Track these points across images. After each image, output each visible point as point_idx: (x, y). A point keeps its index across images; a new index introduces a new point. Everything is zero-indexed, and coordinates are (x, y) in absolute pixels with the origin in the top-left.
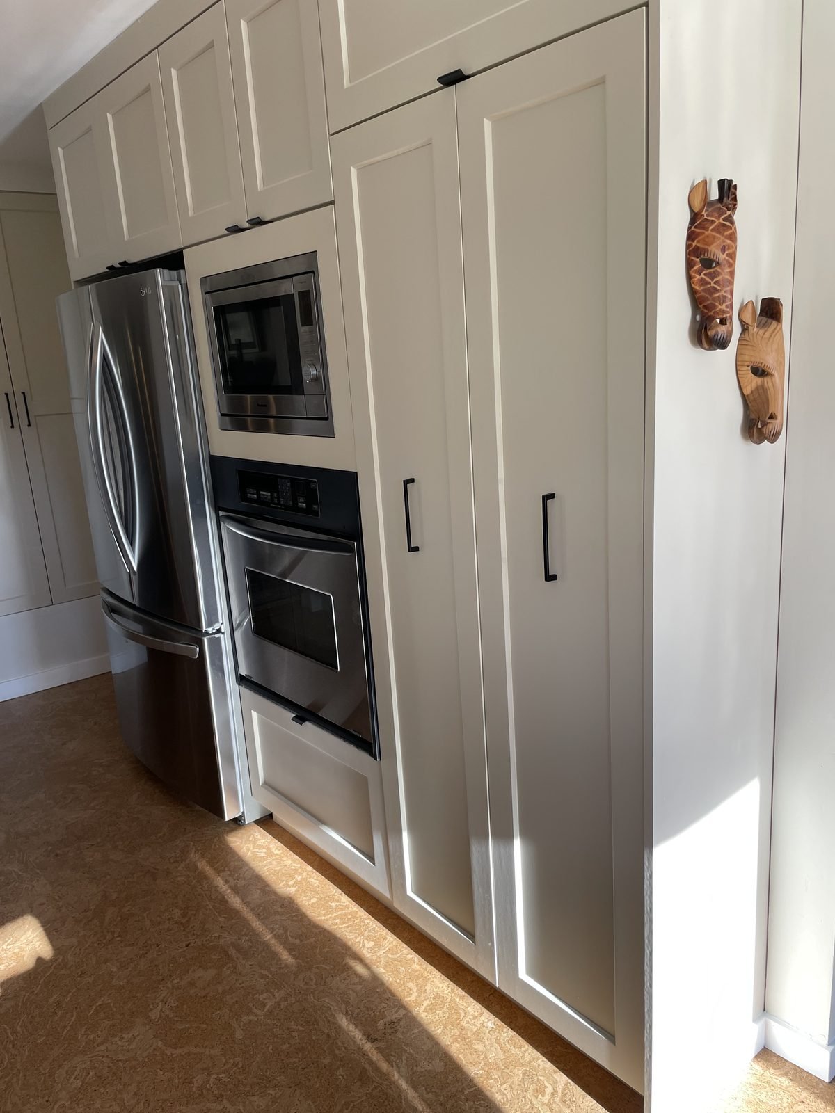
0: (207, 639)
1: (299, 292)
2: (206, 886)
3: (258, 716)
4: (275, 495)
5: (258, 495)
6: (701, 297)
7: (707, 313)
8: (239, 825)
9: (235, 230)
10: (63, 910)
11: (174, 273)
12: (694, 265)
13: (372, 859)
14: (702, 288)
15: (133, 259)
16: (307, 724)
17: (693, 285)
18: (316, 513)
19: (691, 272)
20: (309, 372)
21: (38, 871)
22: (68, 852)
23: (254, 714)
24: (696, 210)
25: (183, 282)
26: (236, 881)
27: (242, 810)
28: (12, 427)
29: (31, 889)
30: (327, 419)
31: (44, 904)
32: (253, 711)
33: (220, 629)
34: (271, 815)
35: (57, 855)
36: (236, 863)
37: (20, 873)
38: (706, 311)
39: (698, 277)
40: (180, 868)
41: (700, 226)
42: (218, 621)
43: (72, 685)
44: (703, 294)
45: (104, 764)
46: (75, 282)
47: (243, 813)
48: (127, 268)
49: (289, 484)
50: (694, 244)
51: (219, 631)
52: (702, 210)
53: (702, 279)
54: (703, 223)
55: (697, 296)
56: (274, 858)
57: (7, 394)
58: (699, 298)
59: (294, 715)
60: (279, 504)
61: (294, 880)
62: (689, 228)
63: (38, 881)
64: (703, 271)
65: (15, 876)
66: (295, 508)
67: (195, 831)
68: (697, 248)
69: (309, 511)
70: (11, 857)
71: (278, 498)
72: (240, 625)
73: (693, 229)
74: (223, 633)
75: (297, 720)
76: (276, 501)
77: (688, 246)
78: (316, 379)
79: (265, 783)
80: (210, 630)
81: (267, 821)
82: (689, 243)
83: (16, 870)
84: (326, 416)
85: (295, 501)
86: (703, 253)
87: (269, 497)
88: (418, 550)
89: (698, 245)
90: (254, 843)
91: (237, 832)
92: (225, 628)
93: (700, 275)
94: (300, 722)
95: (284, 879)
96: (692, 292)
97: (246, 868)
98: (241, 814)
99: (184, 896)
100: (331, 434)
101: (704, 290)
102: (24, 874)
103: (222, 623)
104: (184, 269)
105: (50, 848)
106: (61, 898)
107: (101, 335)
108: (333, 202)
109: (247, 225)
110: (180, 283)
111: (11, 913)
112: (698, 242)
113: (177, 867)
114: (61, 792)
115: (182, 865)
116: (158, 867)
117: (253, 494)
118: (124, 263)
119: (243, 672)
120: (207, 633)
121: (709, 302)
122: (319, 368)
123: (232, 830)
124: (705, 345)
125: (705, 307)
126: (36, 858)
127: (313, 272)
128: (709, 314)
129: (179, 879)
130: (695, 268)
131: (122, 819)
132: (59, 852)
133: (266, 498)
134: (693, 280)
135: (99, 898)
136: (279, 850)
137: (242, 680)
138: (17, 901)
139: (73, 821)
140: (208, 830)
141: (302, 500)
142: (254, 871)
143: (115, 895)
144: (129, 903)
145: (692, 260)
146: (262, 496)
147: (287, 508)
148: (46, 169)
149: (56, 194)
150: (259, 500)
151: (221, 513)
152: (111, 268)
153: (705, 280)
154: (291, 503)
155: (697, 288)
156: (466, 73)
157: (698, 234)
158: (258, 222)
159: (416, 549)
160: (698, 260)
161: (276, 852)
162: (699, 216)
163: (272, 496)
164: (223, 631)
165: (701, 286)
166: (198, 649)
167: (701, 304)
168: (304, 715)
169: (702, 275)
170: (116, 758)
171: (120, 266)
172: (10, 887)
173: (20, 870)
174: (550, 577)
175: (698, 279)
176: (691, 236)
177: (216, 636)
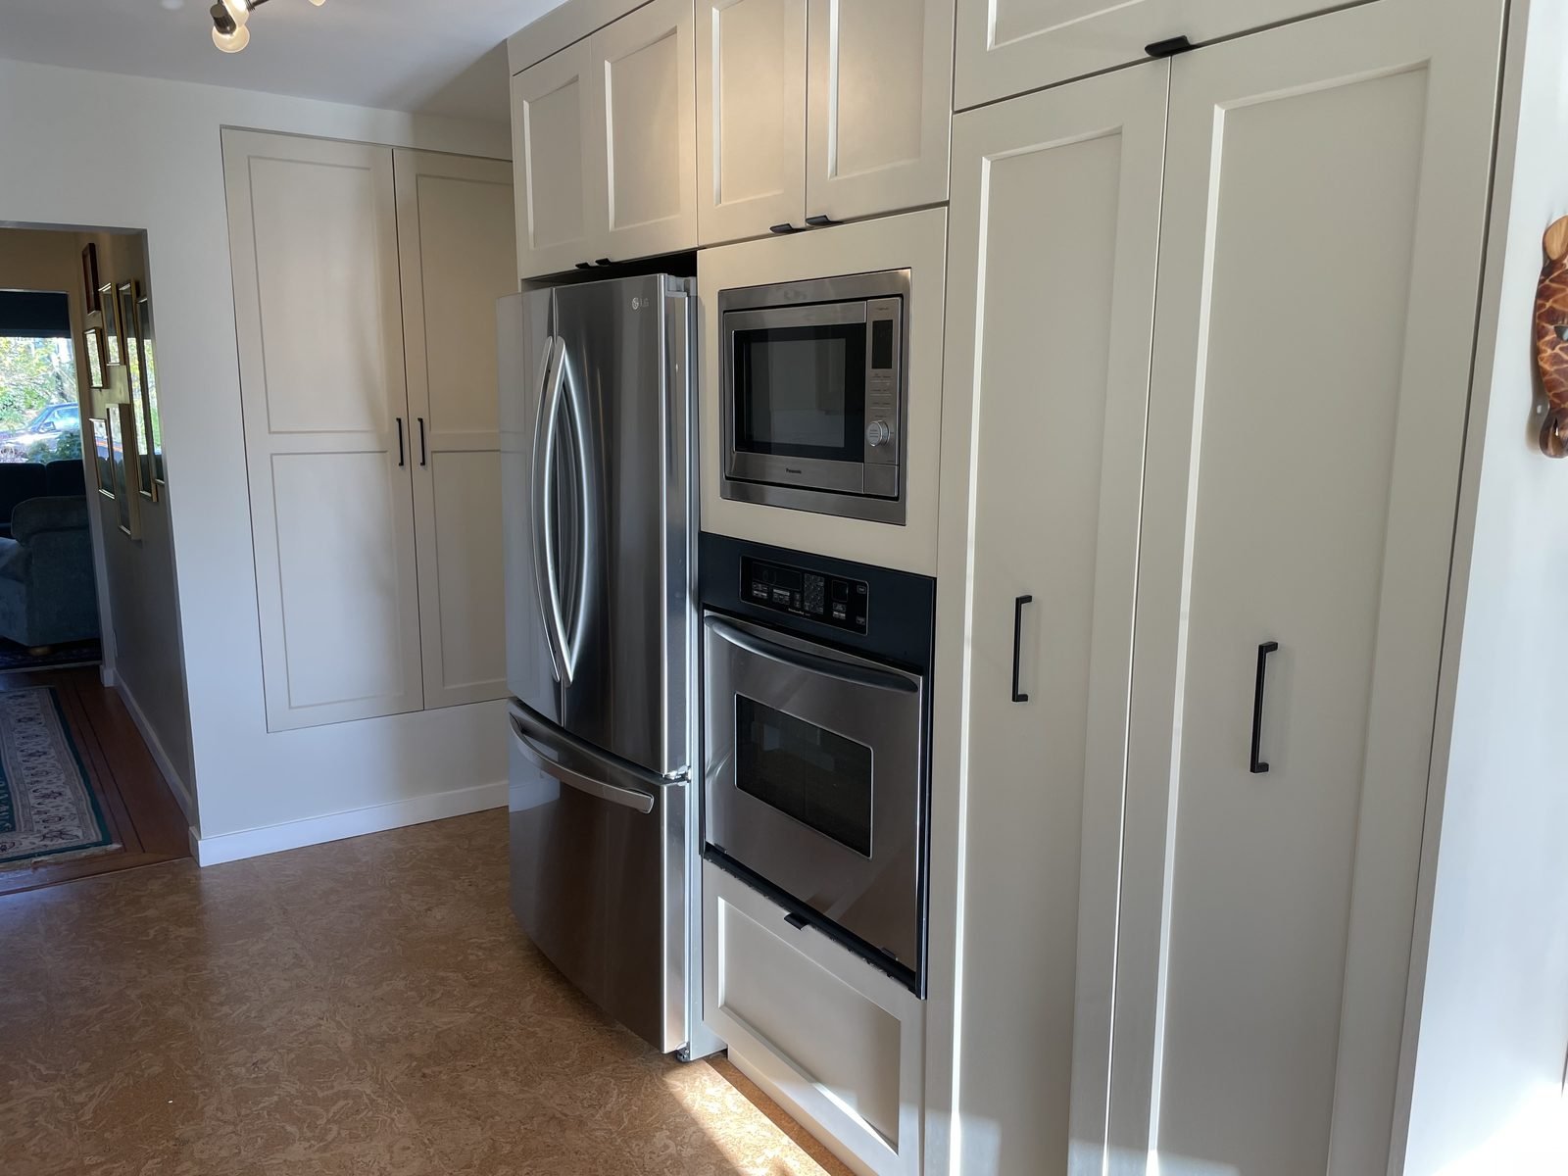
0: (669, 788)
1: (874, 322)
2: (636, 1150)
3: (726, 905)
4: (798, 596)
5: (770, 593)
6: (1553, 380)
7: (1559, 405)
8: (680, 1061)
9: (787, 230)
10: (436, 1161)
11: (681, 280)
12: (1546, 334)
13: (894, 1145)
14: (1555, 367)
15: (617, 257)
16: (808, 928)
17: (1541, 363)
18: (861, 629)
19: (1541, 344)
20: (876, 432)
21: (399, 1097)
22: (440, 1072)
23: (722, 903)
24: (1554, 256)
25: (691, 294)
26: (679, 1148)
27: (687, 1040)
28: (402, 464)
29: (390, 1125)
30: (896, 499)
31: (409, 1148)
32: (719, 898)
33: (686, 774)
34: (725, 1052)
35: (424, 1076)
36: (678, 1120)
37: (375, 1098)
38: (1557, 401)
39: (1549, 351)
40: (597, 1117)
41: (1558, 280)
42: (685, 764)
43: (437, 824)
44: (1555, 376)
45: (484, 945)
46: (523, 280)
47: (688, 1044)
48: (610, 269)
49: (822, 584)
50: (1548, 305)
51: (683, 777)
52: (1563, 257)
53: (1556, 356)
54: (1564, 276)
55: (1546, 378)
56: (732, 1118)
57: (399, 420)
58: (1547, 382)
59: (787, 913)
60: (802, 609)
61: (764, 1157)
62: (1541, 282)
63: (399, 1112)
64: (1558, 343)
65: (367, 1101)
66: (827, 617)
67: (616, 1062)
68: (1552, 310)
69: (850, 623)
70: (361, 1071)
71: (802, 601)
72: (713, 769)
73: (1547, 282)
74: (689, 781)
75: (792, 920)
76: (798, 605)
77: (1537, 307)
78: (883, 444)
79: (726, 1004)
80: (673, 775)
81: (720, 1059)
82: (1540, 302)
83: (368, 1092)
84: (896, 495)
85: (829, 609)
86: (1561, 318)
87: (787, 599)
88: (1027, 700)
89: (1555, 306)
90: (702, 1092)
91: (677, 1072)
92: (693, 774)
93: (1553, 349)
94: (798, 924)
95: (748, 1153)
96: (1538, 373)
97: (693, 1129)
98: (685, 1045)
99: (606, 1162)
100: (899, 519)
101: (1556, 371)
102: (380, 1100)
103: (690, 767)
104: (696, 276)
105: (415, 1064)
106: (432, 1143)
107: (564, 357)
108: (947, 203)
109: (802, 224)
110: (689, 296)
111: (363, 1156)
112: (1555, 302)
113: (593, 1116)
114: (427, 981)
115: (601, 1112)
116: (566, 1111)
117: (762, 591)
118: (603, 262)
119: (710, 839)
120: (667, 780)
121: (1563, 389)
122: (893, 427)
123: (670, 1069)
124: (1551, 450)
125: (1557, 395)
126: (396, 1077)
127: (901, 296)
128: (1563, 406)
129: (598, 1133)
130: (1547, 338)
131: (512, 1031)
132: (426, 1071)
133: (781, 599)
134: (1543, 355)
135: (485, 1150)
136: (739, 1107)
137: (709, 851)
138: (371, 1139)
139: (445, 1027)
140: (634, 1063)
141: (840, 607)
142: (705, 1134)
143: (508, 1148)
144: (528, 1163)
145: (1543, 327)
146: (776, 596)
147: (816, 617)
148: (502, 127)
149: (512, 161)
150: (770, 602)
151: (707, 613)
152: (584, 266)
153: (1560, 356)
154: (821, 610)
155: (1547, 367)
156: (1193, 41)
157: (1555, 292)
158: (823, 222)
159: (1024, 698)
160: (1552, 327)
161: (734, 1109)
162: (1559, 265)
163: (792, 598)
164: (689, 777)
165: (1553, 364)
166: (652, 800)
167: (1550, 391)
168: (802, 914)
169: (1557, 350)
170: (502, 939)
171: (597, 264)
172: (361, 1116)
173: (375, 1093)
174: (1258, 766)
175: (1550, 356)
176: (1543, 293)
177: (680, 784)
